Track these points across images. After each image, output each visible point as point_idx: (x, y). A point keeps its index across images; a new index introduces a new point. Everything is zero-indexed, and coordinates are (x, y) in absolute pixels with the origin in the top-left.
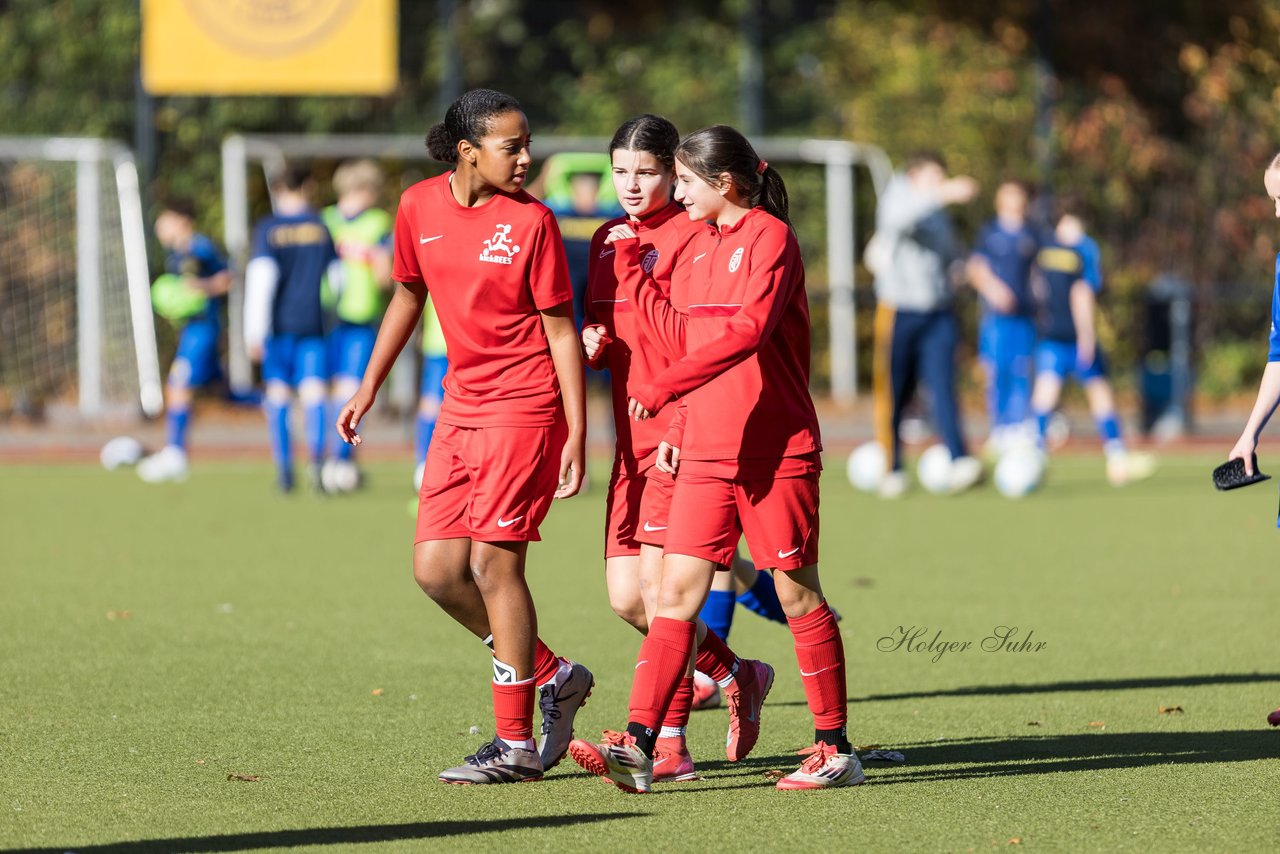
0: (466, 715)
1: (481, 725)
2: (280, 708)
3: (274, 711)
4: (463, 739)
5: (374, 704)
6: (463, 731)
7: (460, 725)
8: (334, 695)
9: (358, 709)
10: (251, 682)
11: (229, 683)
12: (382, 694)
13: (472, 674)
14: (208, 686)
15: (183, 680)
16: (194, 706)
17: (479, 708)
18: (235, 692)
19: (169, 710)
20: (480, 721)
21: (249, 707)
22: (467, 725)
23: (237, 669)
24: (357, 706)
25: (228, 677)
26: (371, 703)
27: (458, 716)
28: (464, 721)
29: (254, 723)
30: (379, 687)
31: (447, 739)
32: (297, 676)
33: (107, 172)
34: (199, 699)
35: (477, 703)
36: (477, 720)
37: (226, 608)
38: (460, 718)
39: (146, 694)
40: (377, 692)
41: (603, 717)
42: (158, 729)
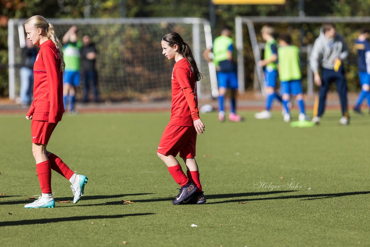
0: (307, 184)
1: (312, 187)
2: (254, 183)
3: (252, 184)
4: (307, 191)
5: (281, 181)
6: (307, 189)
7: (306, 188)
8: (269, 179)
9: (276, 183)
10: (245, 175)
11: (239, 175)
12: (283, 178)
13: (309, 173)
14: (232, 176)
15: (225, 175)
16: (229, 182)
17: (311, 182)
18: (241, 178)
19: (221, 183)
20: (312, 186)
21: (245, 183)
22: (308, 187)
23: (241, 171)
24: (276, 182)
25: (239, 174)
26: (280, 181)
27: (305, 185)
28: (307, 186)
29: (246, 187)
30: (282, 176)
31: (302, 192)
32: (258, 173)
33: (202, 27)
34: (230, 180)
35: (311, 181)
36: (311, 186)
37: (238, 154)
38: (306, 185)
39: (215, 179)
40: (282, 178)
41: (347, 185)
42: (218, 189)
